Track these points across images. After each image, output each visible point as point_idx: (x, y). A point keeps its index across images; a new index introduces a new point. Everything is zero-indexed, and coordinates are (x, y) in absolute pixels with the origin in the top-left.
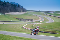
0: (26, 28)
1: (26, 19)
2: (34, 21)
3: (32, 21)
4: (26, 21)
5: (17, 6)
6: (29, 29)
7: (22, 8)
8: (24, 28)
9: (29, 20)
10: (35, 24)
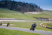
0: (42, 26)
1: (43, 18)
2: (49, 20)
3: (48, 20)
4: (43, 20)
5: (35, 6)
6: (45, 27)
7: (39, 8)
8: (41, 26)
9: (45, 19)
10: (50, 22)
